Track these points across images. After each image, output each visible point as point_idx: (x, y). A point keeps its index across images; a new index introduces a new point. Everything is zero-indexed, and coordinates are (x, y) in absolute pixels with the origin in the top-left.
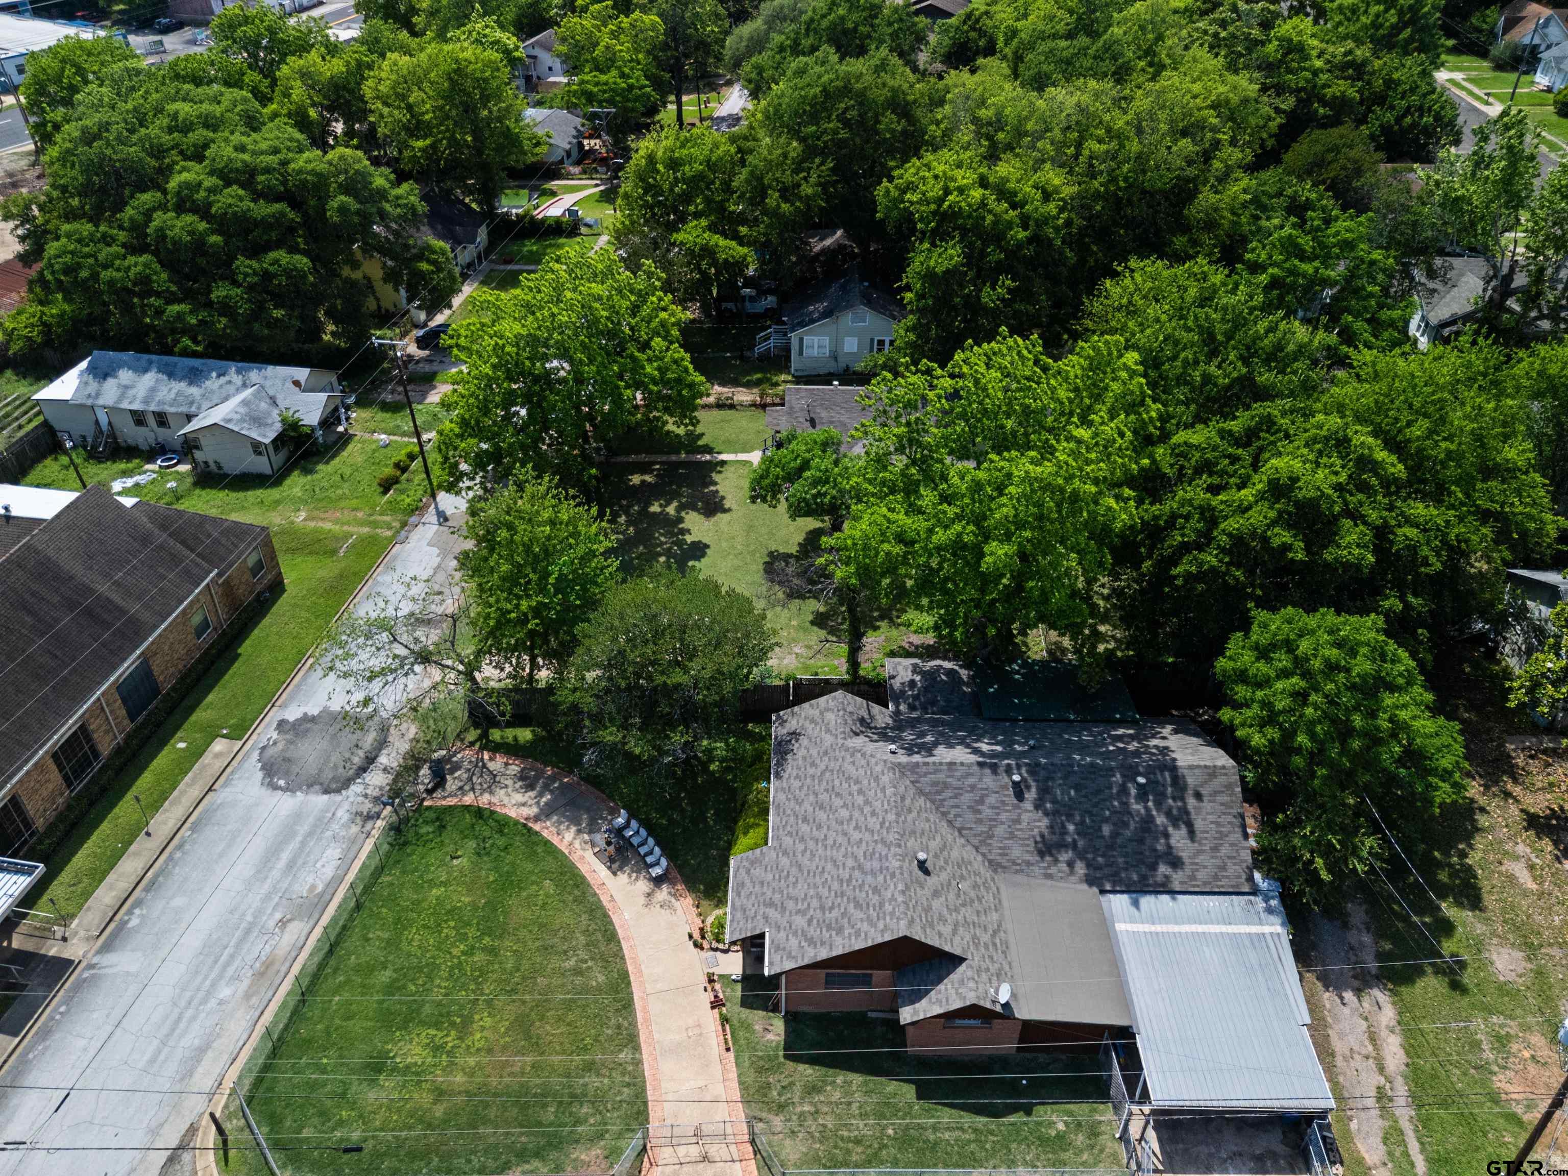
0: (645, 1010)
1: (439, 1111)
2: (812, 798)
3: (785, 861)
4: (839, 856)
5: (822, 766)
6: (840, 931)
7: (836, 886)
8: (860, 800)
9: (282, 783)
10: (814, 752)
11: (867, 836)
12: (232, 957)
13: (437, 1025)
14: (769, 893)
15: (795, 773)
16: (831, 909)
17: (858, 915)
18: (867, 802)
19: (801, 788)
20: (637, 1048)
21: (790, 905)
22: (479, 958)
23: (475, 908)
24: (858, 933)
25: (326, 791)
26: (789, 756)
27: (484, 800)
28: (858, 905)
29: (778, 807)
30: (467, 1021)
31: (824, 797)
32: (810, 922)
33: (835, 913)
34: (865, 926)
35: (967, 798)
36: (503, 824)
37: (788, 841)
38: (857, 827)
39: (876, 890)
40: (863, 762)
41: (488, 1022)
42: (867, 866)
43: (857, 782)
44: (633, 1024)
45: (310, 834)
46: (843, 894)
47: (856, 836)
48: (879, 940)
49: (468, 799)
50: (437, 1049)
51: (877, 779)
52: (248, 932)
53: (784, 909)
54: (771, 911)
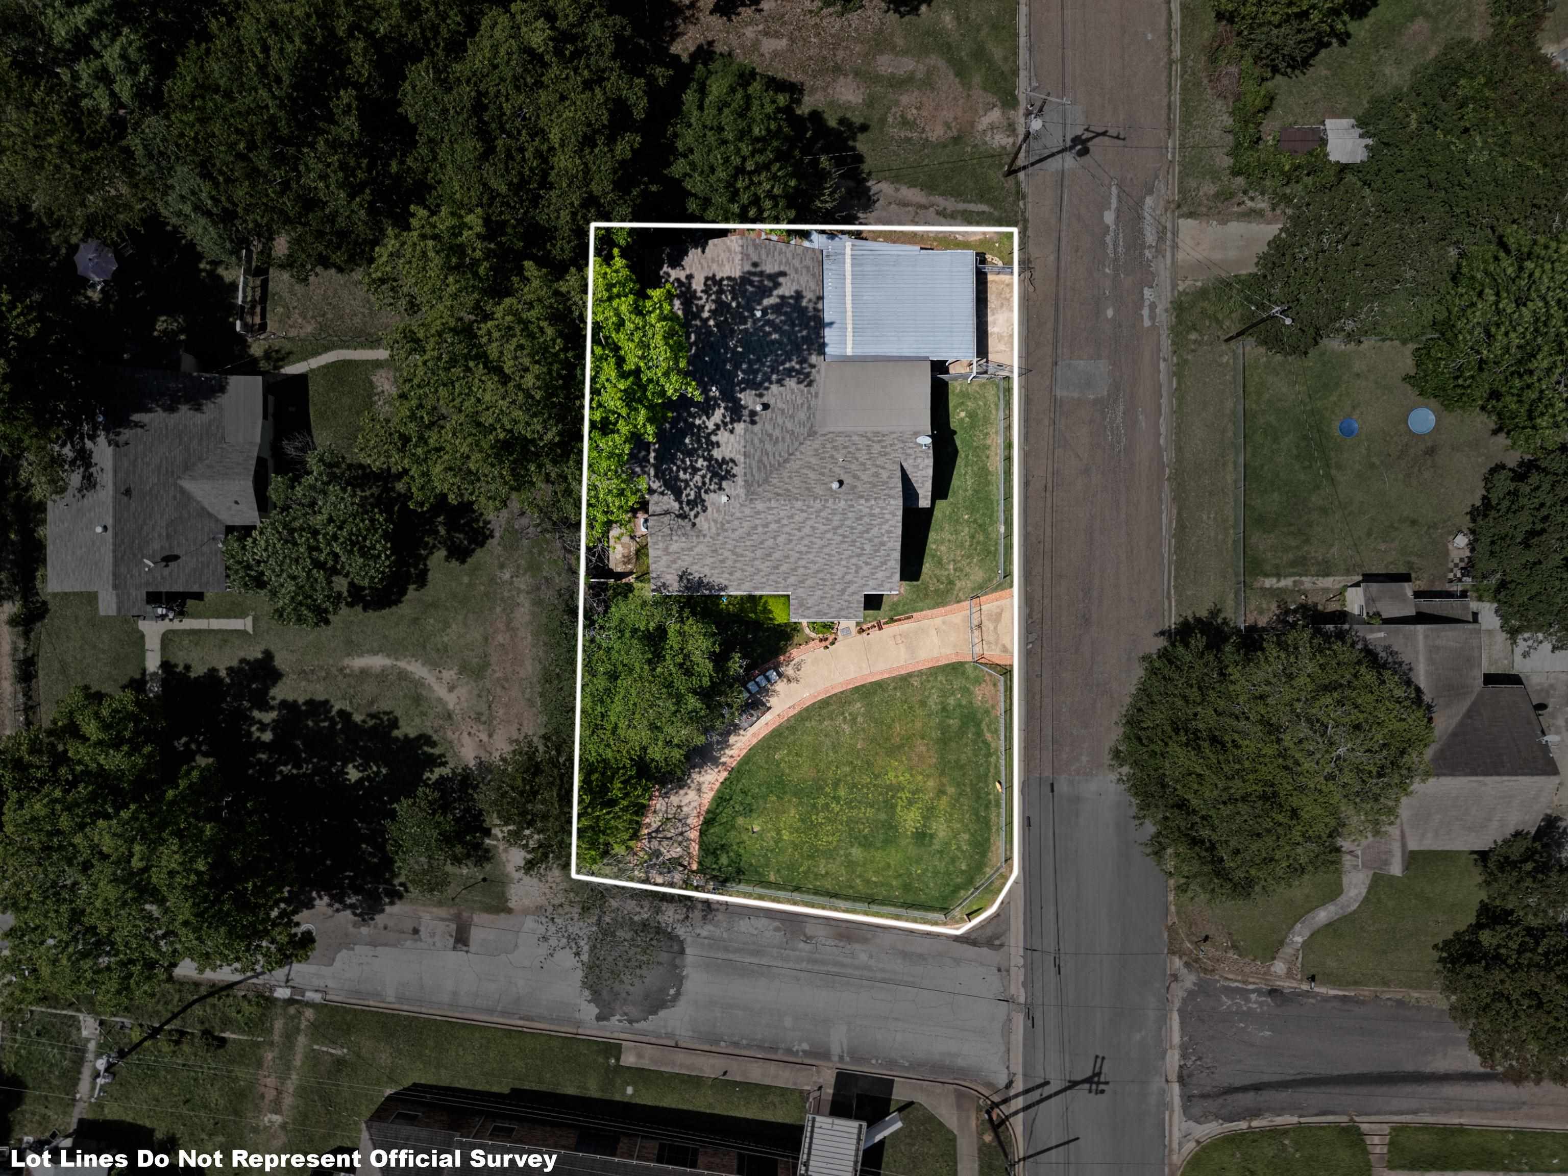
0: (883, 672)
2: (756, 563)
11: (809, 523)
14: (833, 592)
16: (863, 549)
17: (875, 531)
21: (848, 577)
24: (889, 532)
26: (705, 581)
27: (694, 821)
28: (867, 531)
29: (756, 589)
31: (759, 553)
32: (867, 564)
33: (868, 547)
34: (886, 527)
36: (720, 801)
37: (792, 580)
38: (799, 530)
39: (860, 519)
42: (836, 523)
44: (893, 679)
47: (807, 530)
48: (900, 518)
49: (694, 835)
51: (758, 513)
53: (851, 582)
54: (850, 591)
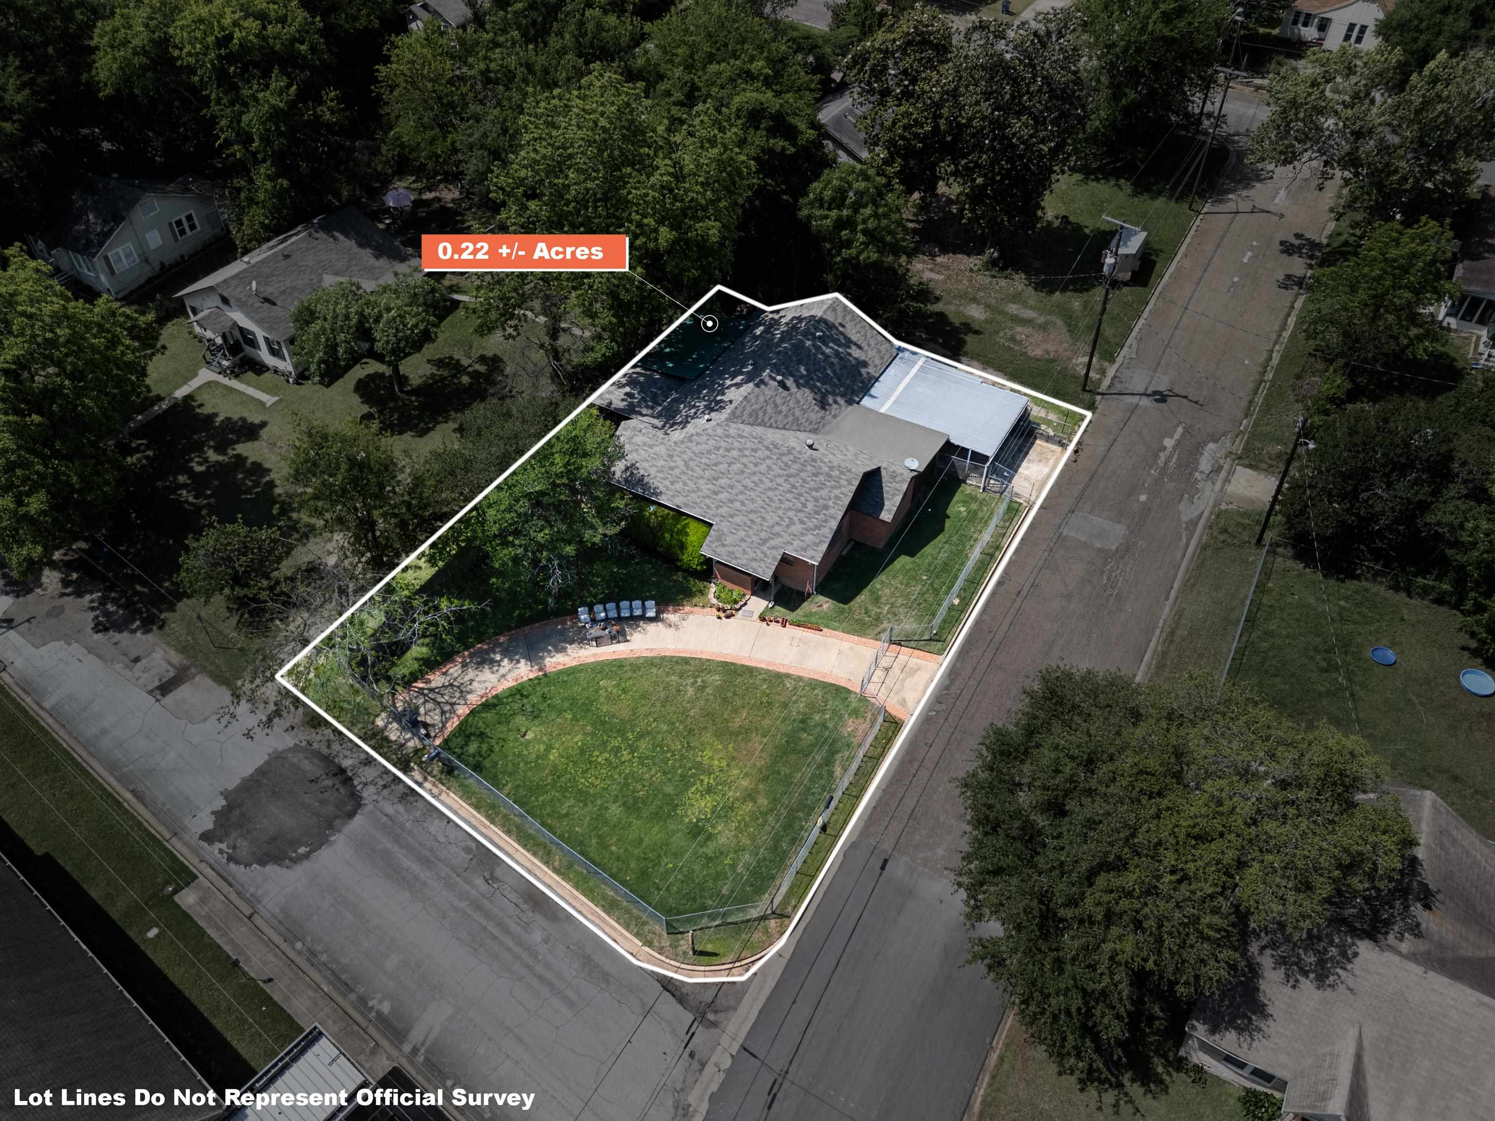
0: (762, 661)
1: (763, 801)
2: (701, 481)
3: (738, 519)
4: (768, 484)
5: (680, 463)
6: (826, 507)
7: (789, 496)
8: (735, 453)
9: (302, 850)
10: (661, 463)
11: (768, 462)
12: (500, 925)
13: (687, 786)
14: (755, 538)
15: (667, 483)
16: (805, 506)
17: (824, 492)
18: (741, 450)
19: (685, 484)
20: (788, 676)
21: (777, 529)
22: (643, 745)
23: (593, 735)
24: (837, 498)
25: (351, 815)
26: (646, 480)
27: (474, 699)
28: (817, 490)
29: (686, 505)
30: (698, 766)
31: (708, 473)
32: (802, 522)
33: (810, 506)
34: (837, 492)
35: (770, 410)
36: (518, 692)
37: (724, 510)
38: (756, 465)
39: (816, 475)
40: (705, 438)
41: (708, 753)
42: (792, 471)
43: (718, 449)
44: (768, 672)
45: (397, 839)
46: (801, 495)
47: (763, 468)
48: (854, 488)
49: (463, 710)
50: (709, 790)
51: (728, 436)
52: (479, 908)
53: (778, 535)
54: (773, 543)
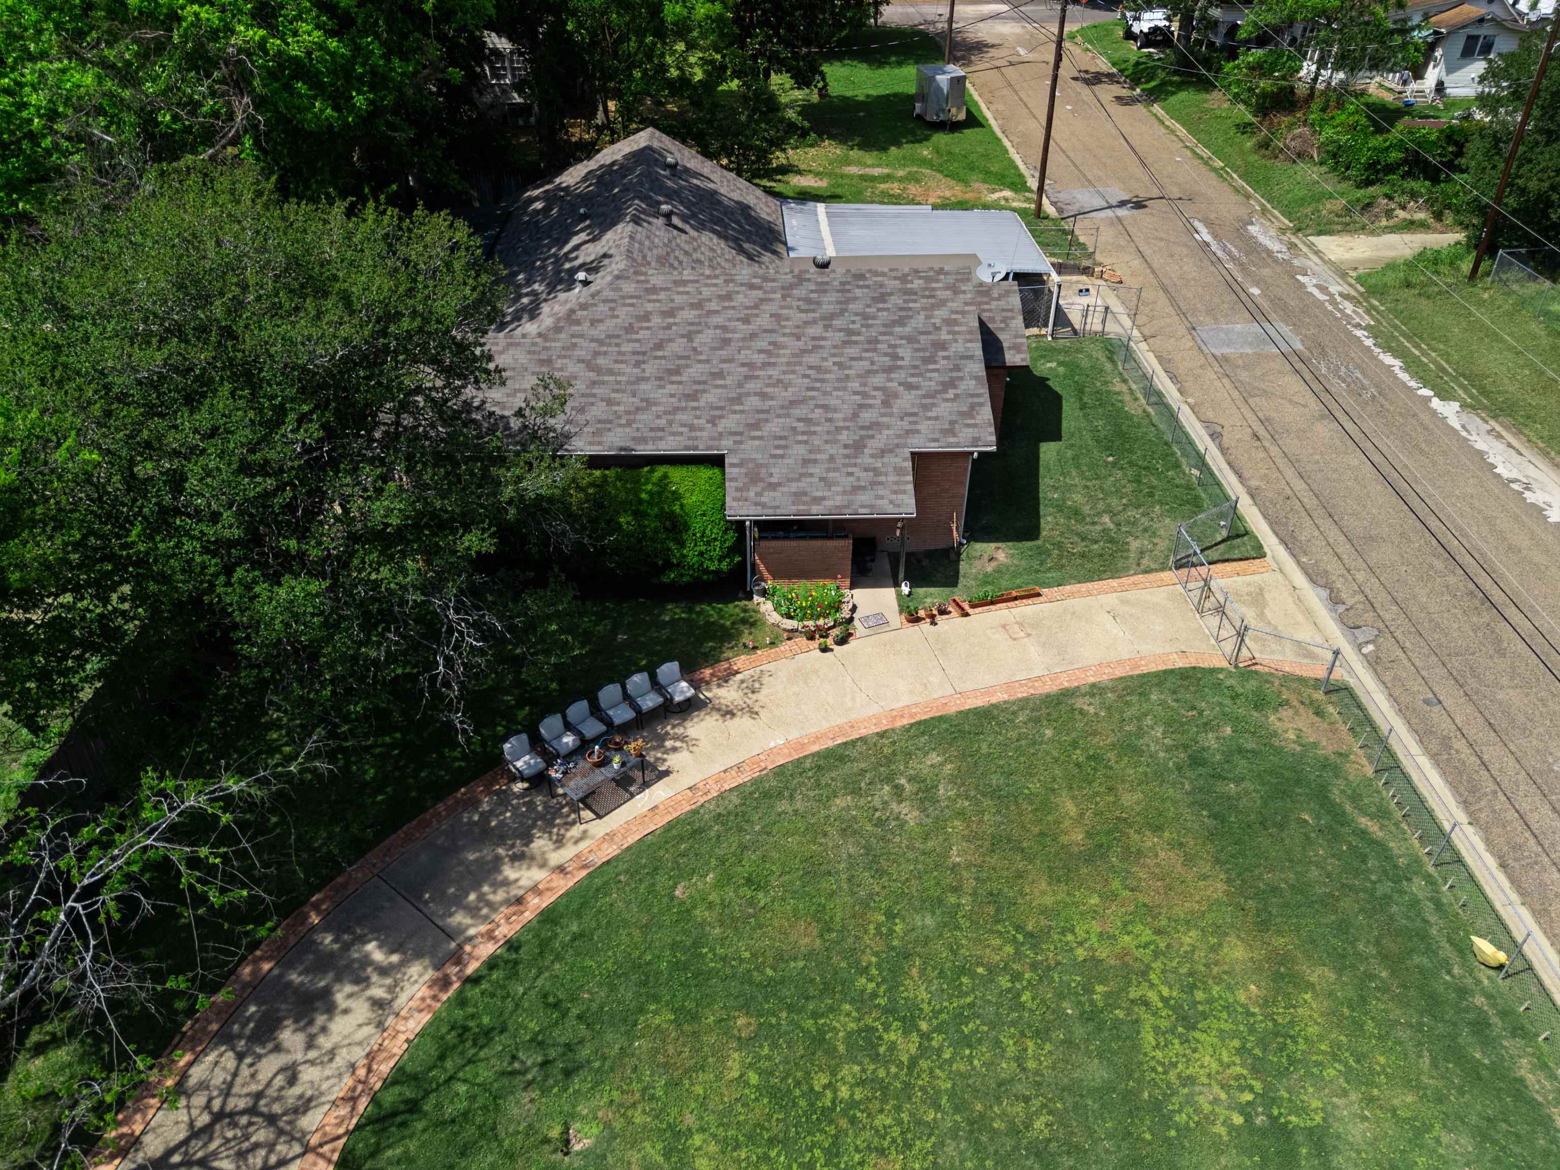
1: (1323, 976)
2: (644, 386)
3: (774, 426)
4: (796, 345)
7: (852, 351)
11: (769, 308)
14: (833, 450)
16: (896, 357)
17: (919, 321)
18: (698, 306)
19: (610, 402)
21: (867, 416)
22: (918, 991)
28: (901, 322)
29: (643, 440)
30: (1097, 970)
31: (650, 369)
32: (910, 387)
33: (906, 353)
34: (941, 314)
38: (746, 320)
39: (883, 298)
40: (603, 308)
41: (1086, 929)
42: (827, 308)
43: (646, 317)
44: (1024, 703)
46: (874, 341)
50: (1185, 1016)
53: (875, 426)
54: (874, 445)
